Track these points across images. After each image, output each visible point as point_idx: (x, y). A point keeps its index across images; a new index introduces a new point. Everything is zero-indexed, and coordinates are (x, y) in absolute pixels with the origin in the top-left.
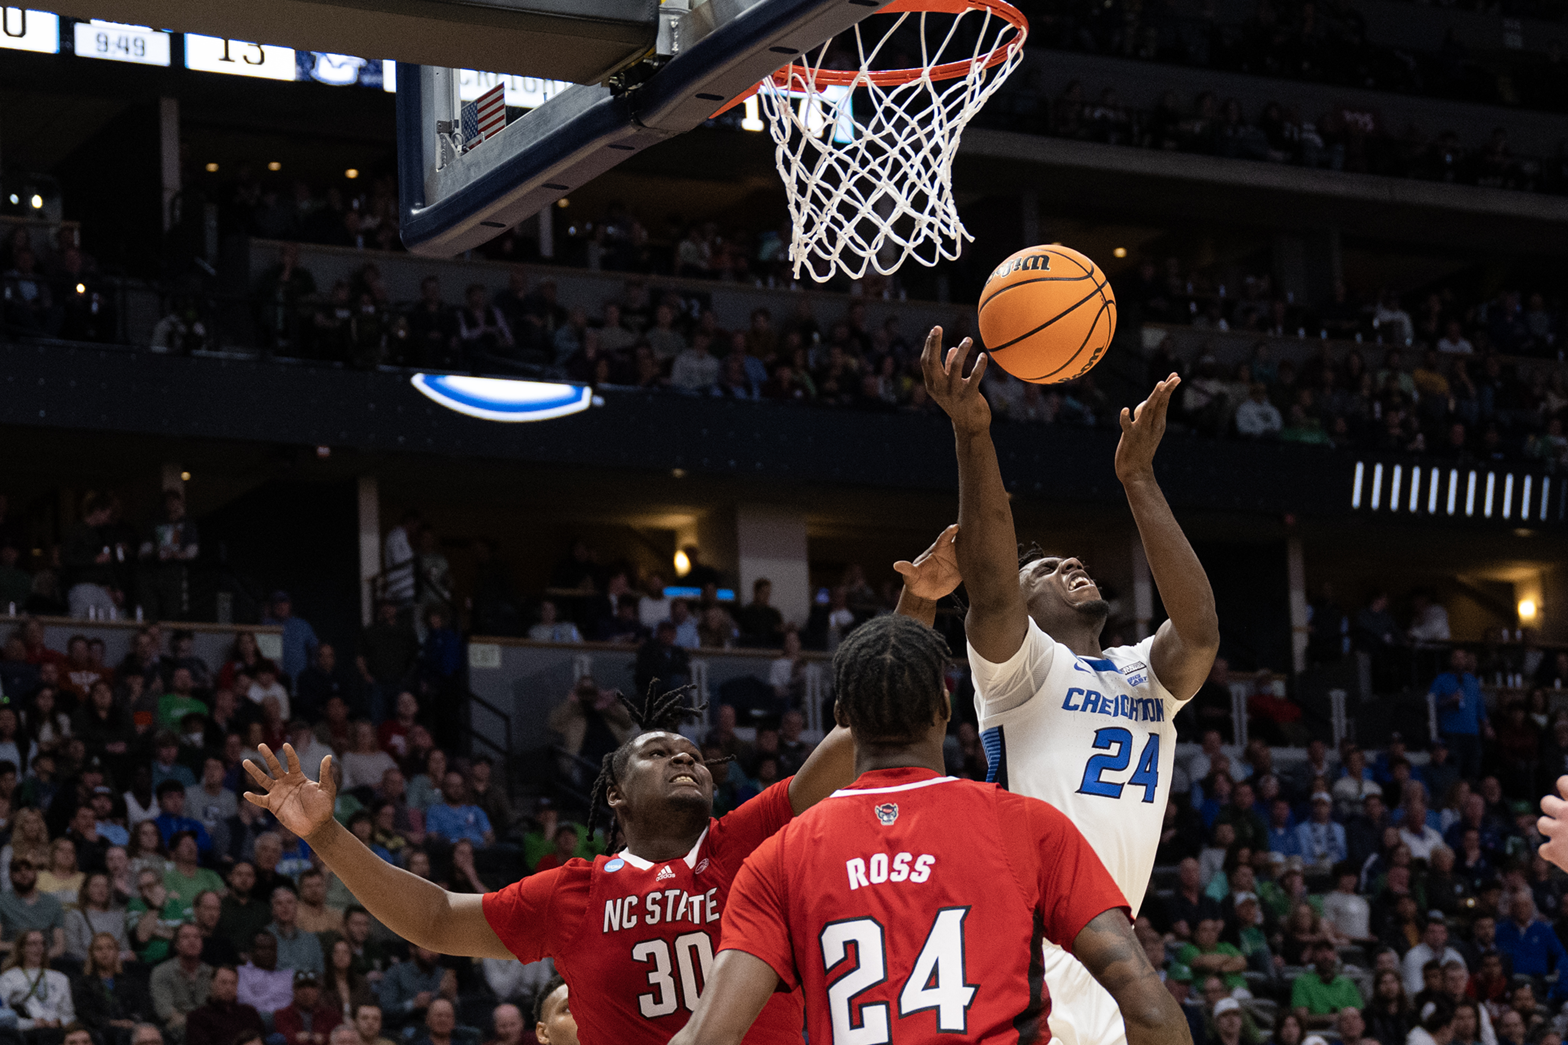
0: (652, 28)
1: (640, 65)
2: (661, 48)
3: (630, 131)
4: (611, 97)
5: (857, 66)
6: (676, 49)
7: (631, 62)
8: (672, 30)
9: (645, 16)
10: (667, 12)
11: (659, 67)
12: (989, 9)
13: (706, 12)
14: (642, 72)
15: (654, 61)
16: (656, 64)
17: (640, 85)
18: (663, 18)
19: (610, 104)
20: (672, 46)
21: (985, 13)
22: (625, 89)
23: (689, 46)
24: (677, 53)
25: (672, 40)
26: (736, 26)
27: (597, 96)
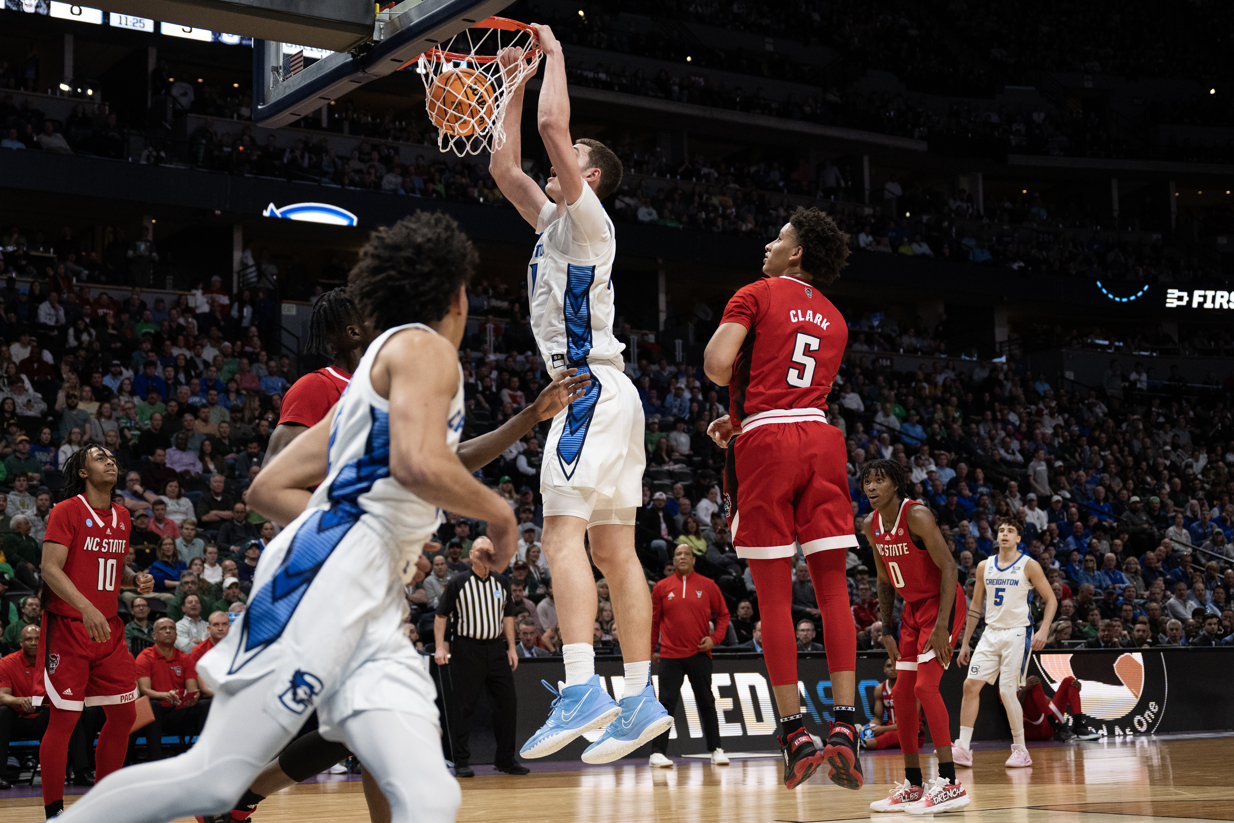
0: (372, 28)
1: (366, 44)
2: (376, 37)
3: (361, 74)
4: (352, 59)
5: (469, 52)
6: (382, 38)
7: (362, 43)
8: (381, 29)
9: (368, 22)
10: (379, 21)
11: (374, 46)
13: (397, 22)
14: (366, 48)
15: (372, 43)
17: (365, 53)
18: (377, 23)
19: (351, 61)
20: (380, 37)
22: (358, 55)
23: (388, 37)
24: (382, 40)
25: (381, 34)
26: (410, 29)
27: (346, 58)
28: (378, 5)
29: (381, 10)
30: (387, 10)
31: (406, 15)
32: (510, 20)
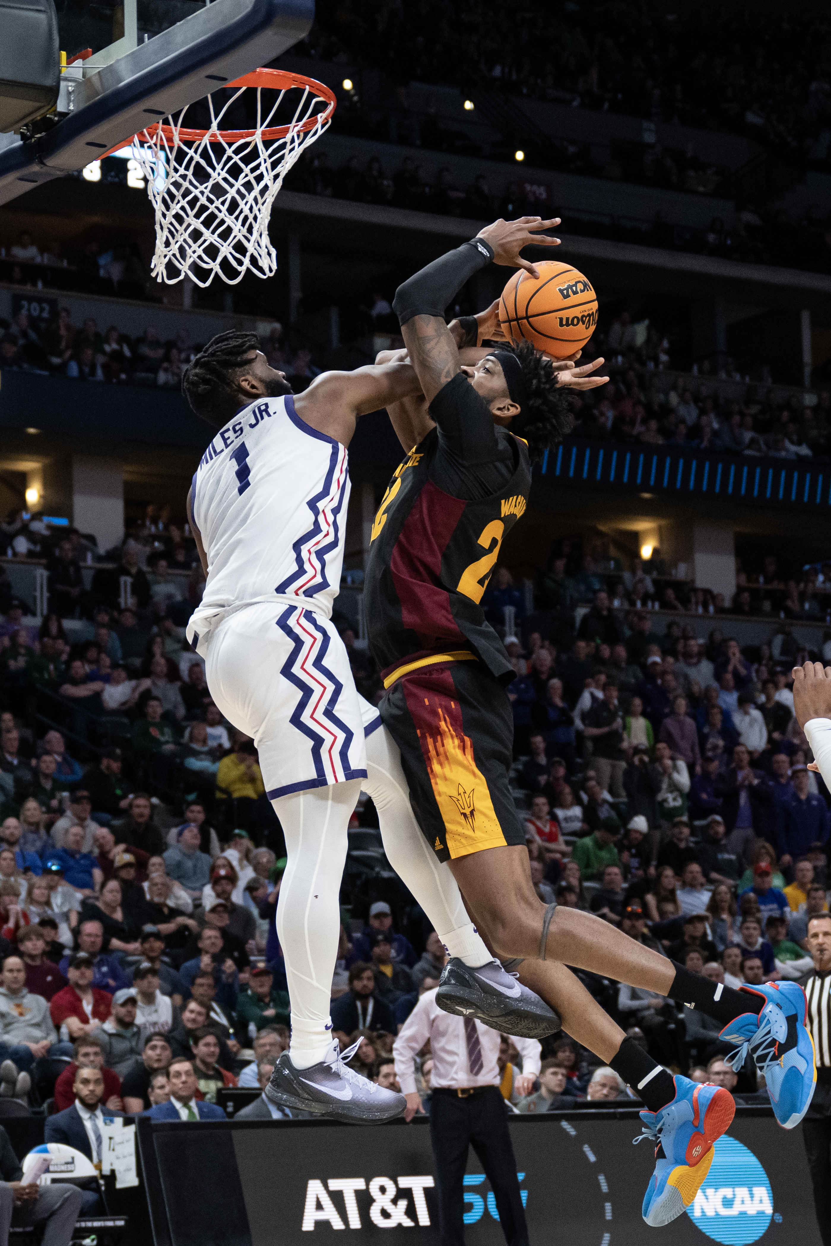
0: (53, 92)
1: (44, 119)
2: (61, 107)
3: (35, 168)
4: (21, 143)
5: (208, 127)
6: (71, 108)
7: (38, 116)
8: (69, 93)
9: (49, 82)
10: (66, 79)
11: (58, 121)
12: (307, 87)
13: (96, 81)
14: (44, 124)
15: (55, 116)
16: (56, 119)
17: (44, 134)
18: (63, 84)
19: (20, 148)
20: (69, 106)
21: (304, 90)
22: (32, 136)
23: (82, 106)
24: (73, 111)
25: (69, 101)
26: (119, 93)
27: (11, 141)
28: (64, 54)
29: (70, 62)
30: (78, 63)
31: (110, 69)
32: (282, 72)
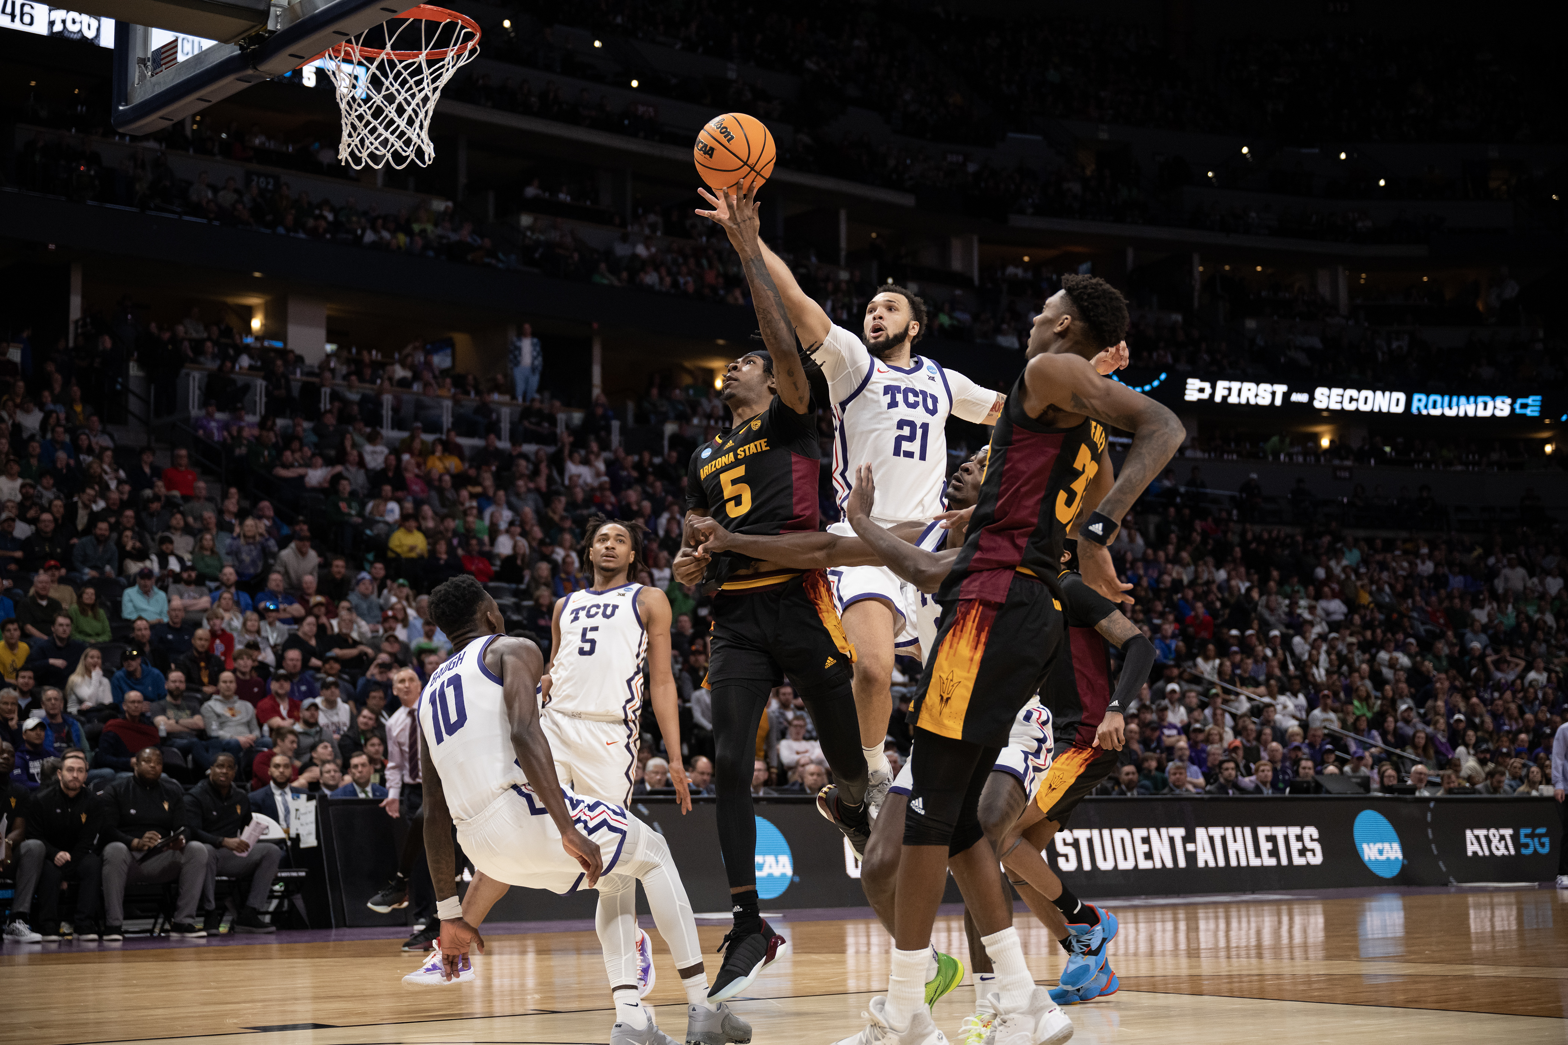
0: (265, 14)
1: (258, 35)
2: (271, 26)
3: (250, 72)
4: (240, 52)
5: (383, 47)
6: (279, 27)
7: (253, 32)
8: (277, 16)
9: (262, 7)
10: (275, 6)
11: (268, 37)
12: (459, 21)
13: (298, 8)
14: (258, 39)
15: (266, 33)
16: (267, 35)
17: (257, 46)
18: (272, 9)
19: (239, 55)
20: (277, 26)
21: (457, 23)
22: (248, 48)
23: (286, 26)
24: (280, 30)
25: (277, 22)
26: (314, 18)
27: (232, 50)
32: (440, 9)
